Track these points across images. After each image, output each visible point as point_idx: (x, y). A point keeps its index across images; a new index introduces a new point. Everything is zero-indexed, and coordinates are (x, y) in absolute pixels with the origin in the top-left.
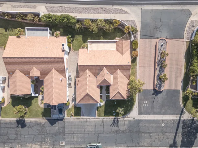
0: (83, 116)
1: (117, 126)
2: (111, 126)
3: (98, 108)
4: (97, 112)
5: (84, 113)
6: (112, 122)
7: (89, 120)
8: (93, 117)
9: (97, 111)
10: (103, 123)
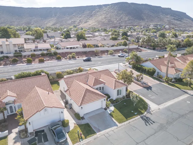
0: (99, 131)
1: (154, 122)
2: (147, 125)
3: (111, 114)
4: (113, 119)
5: (98, 127)
6: (143, 122)
7: (112, 132)
8: (115, 127)
9: (113, 117)
10: (134, 127)
